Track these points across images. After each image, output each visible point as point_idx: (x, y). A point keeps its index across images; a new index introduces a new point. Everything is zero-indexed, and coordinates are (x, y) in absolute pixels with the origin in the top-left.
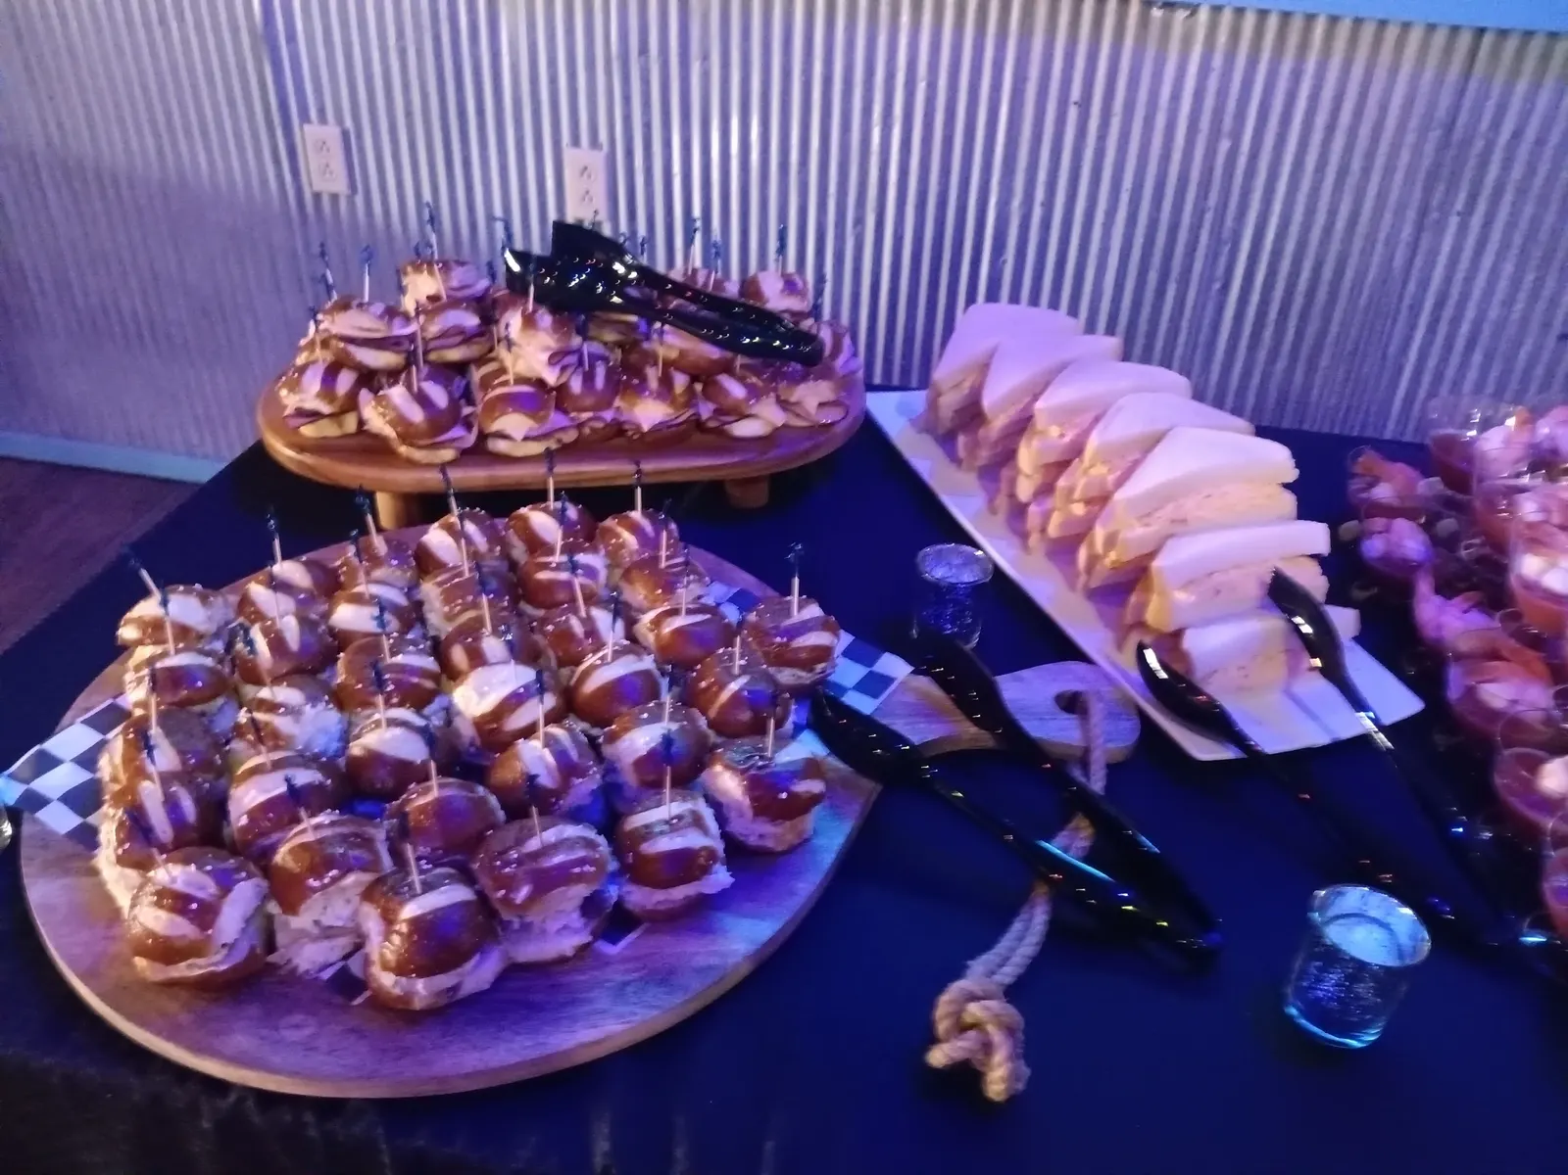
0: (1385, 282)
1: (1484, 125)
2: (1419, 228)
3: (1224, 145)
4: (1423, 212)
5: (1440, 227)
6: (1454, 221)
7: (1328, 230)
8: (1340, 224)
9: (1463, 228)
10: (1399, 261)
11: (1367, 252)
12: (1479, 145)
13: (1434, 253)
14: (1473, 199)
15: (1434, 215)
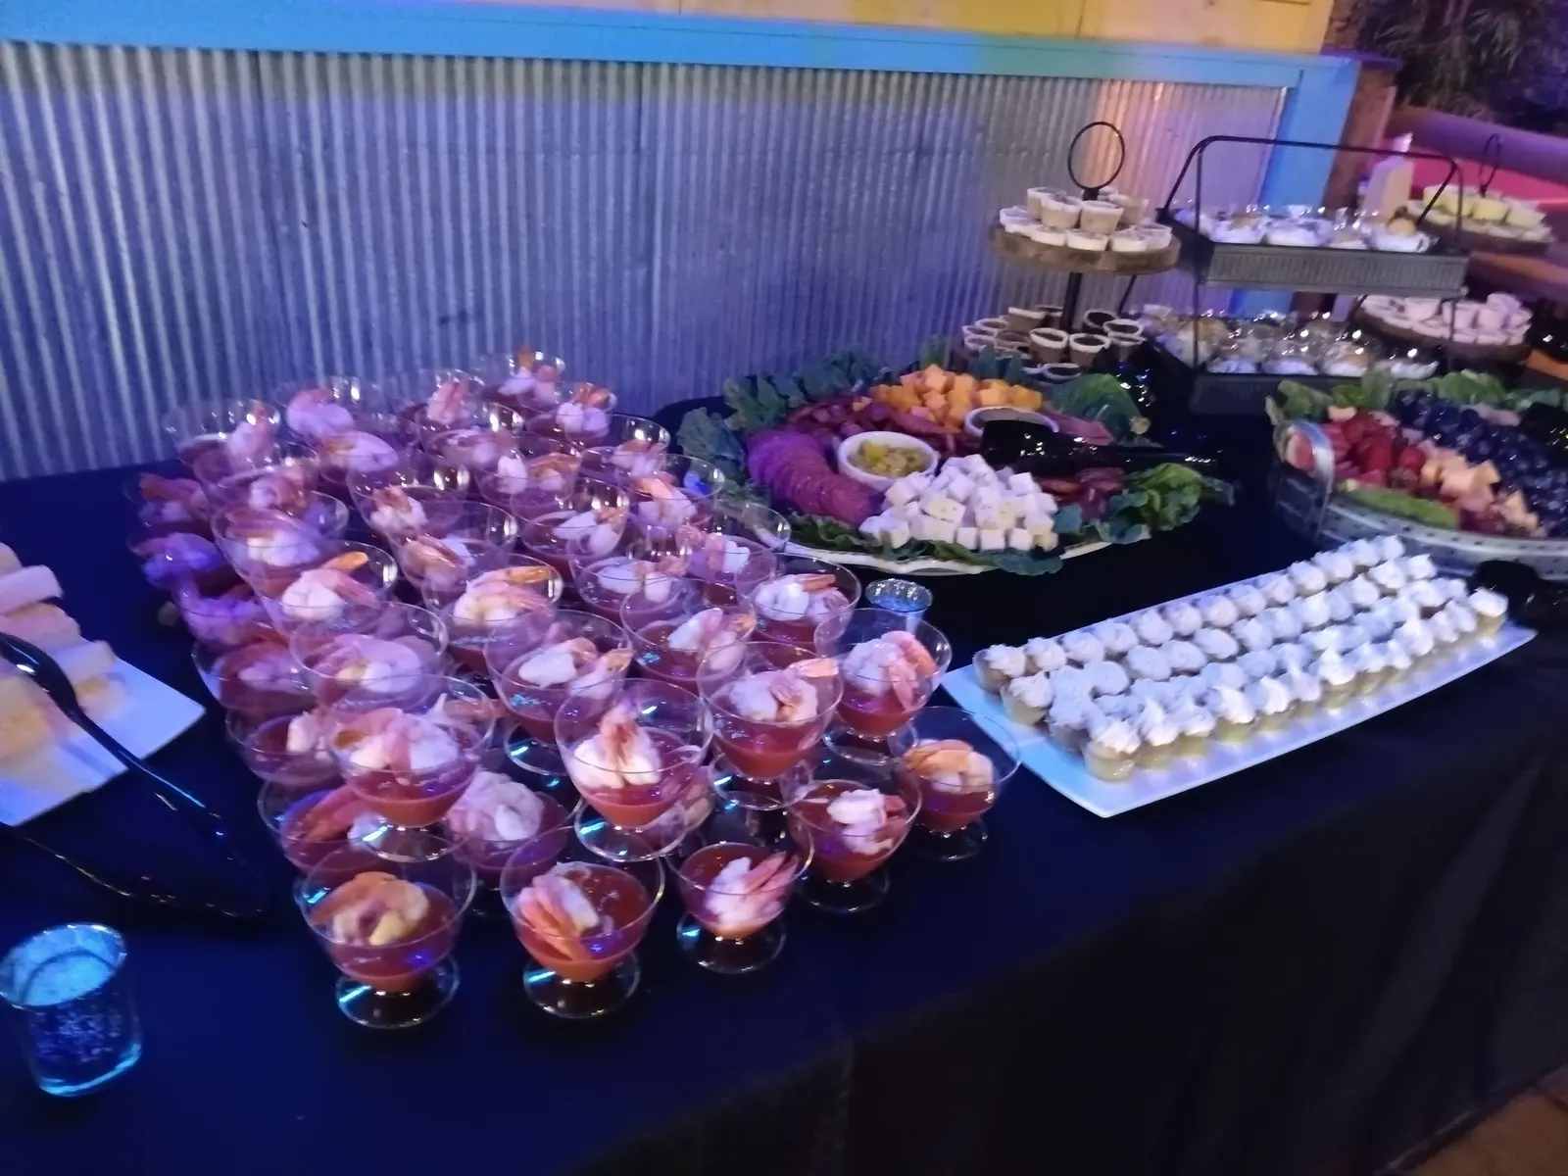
0: (262, 298)
1: (295, 140)
2: (274, 241)
3: (38, 189)
4: (271, 226)
5: (294, 242)
6: (304, 233)
7: (186, 260)
8: (195, 251)
9: (315, 238)
10: (268, 277)
11: (233, 275)
12: (297, 160)
13: (297, 265)
14: (312, 207)
15: (283, 229)
